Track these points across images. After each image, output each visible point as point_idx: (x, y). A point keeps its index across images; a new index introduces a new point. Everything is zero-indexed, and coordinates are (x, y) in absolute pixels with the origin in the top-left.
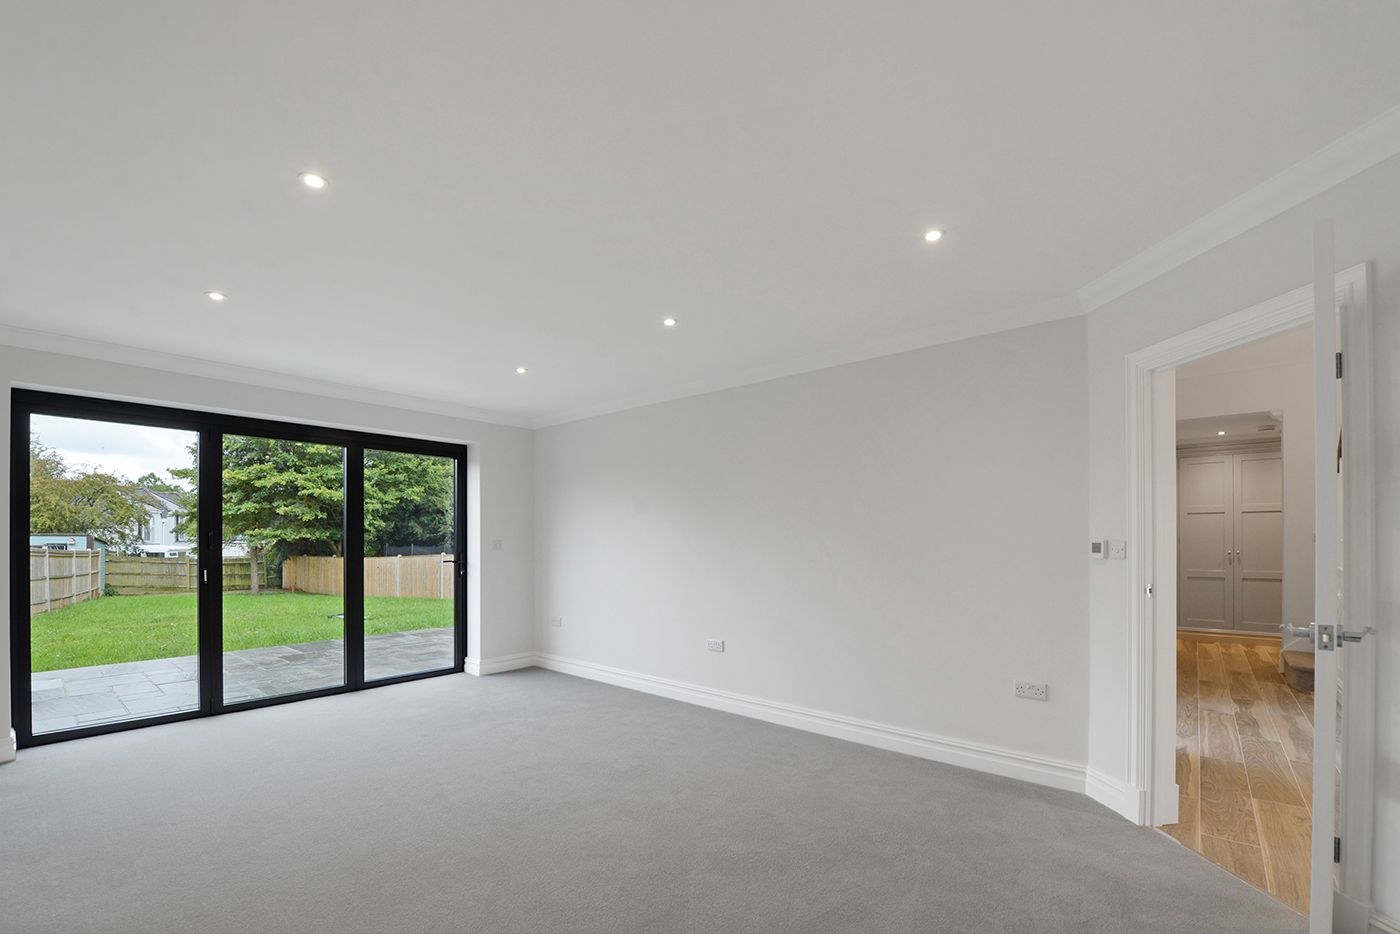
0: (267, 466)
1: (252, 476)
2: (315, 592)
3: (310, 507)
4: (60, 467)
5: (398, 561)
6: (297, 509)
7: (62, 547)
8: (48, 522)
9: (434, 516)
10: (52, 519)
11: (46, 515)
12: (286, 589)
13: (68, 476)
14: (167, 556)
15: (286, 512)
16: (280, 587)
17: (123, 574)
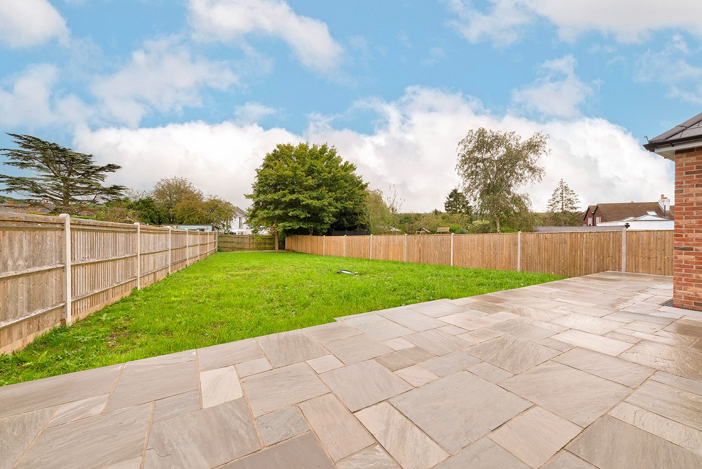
0: (286, 191)
1: (280, 197)
2: (300, 252)
3: (303, 211)
4: (202, 197)
5: (344, 238)
6: (297, 212)
7: (203, 230)
8: (198, 220)
9: (353, 215)
10: (199, 218)
11: (197, 217)
12: (287, 250)
13: (204, 201)
14: (237, 234)
15: (292, 215)
16: (284, 249)
17: (224, 242)
